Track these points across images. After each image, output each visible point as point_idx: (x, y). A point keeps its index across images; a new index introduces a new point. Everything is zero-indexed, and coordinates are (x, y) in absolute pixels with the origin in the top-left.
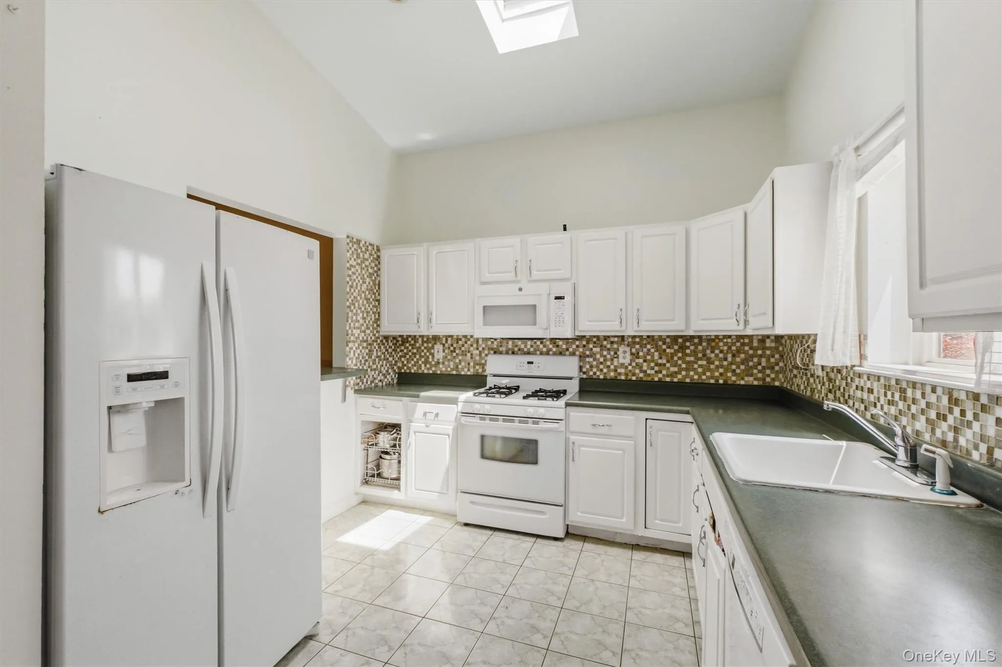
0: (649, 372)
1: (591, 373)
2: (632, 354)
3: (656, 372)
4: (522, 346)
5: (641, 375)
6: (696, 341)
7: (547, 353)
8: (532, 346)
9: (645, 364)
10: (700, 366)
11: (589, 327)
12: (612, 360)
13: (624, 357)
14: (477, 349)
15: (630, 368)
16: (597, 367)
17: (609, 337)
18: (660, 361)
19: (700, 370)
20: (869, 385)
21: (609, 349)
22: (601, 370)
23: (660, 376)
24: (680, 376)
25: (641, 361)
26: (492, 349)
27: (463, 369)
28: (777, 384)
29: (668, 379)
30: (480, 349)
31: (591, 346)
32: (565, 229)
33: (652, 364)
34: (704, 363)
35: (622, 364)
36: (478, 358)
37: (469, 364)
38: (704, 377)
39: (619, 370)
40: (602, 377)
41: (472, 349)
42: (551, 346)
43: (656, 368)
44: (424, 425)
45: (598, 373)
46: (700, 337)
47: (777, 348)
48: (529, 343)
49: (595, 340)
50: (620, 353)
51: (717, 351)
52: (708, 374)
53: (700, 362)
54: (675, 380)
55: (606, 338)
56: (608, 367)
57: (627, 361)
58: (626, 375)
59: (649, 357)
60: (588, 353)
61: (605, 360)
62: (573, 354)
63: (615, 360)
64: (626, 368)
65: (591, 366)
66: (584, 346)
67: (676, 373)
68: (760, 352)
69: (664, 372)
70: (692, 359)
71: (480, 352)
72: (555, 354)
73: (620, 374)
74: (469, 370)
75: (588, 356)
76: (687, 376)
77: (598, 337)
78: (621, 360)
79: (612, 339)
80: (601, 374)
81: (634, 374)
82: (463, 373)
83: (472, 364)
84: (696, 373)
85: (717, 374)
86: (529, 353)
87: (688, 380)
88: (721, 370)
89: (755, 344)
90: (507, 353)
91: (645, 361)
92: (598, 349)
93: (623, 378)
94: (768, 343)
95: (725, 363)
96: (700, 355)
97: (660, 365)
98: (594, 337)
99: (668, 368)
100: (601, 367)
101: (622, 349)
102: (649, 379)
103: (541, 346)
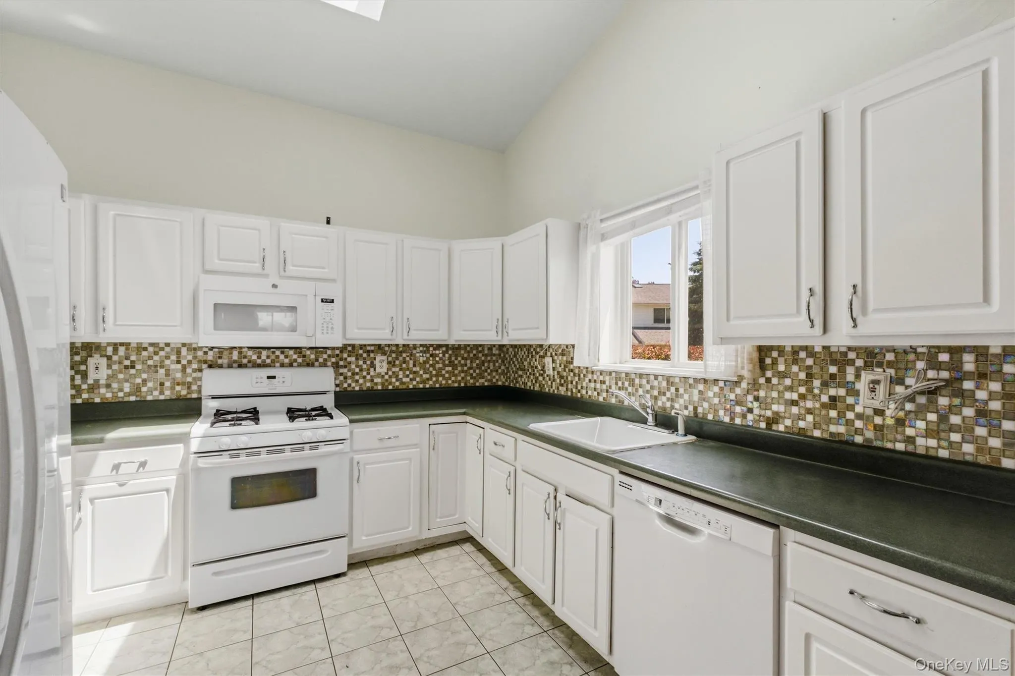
0: (404, 380)
1: (345, 385)
2: (389, 363)
3: (411, 380)
4: (254, 357)
5: (397, 384)
6: (444, 349)
7: (291, 365)
8: (268, 357)
9: (401, 373)
10: (447, 372)
11: (360, 335)
12: (369, 370)
13: (381, 364)
14: (178, 362)
15: (387, 377)
16: (352, 378)
17: (365, 345)
18: (414, 369)
19: (447, 375)
20: (601, 378)
21: (365, 359)
22: (357, 381)
23: (414, 383)
24: (431, 382)
25: (397, 369)
26: (205, 362)
27: (150, 391)
28: (500, 383)
29: (421, 386)
30: (184, 362)
31: (345, 355)
32: (328, 222)
33: (408, 373)
34: (450, 369)
35: (379, 374)
36: (179, 375)
37: (162, 384)
38: (450, 382)
39: (376, 380)
40: (357, 388)
41: (167, 362)
42: (295, 357)
43: (411, 376)
44: (115, 484)
45: (353, 385)
47: (500, 355)
48: (264, 353)
49: (350, 348)
50: (377, 362)
51: (459, 359)
52: (453, 378)
53: (447, 369)
54: (427, 386)
55: (362, 347)
56: (365, 377)
57: (384, 370)
58: (383, 384)
59: (404, 366)
60: (341, 363)
61: (361, 370)
62: (324, 365)
63: (372, 369)
64: (383, 377)
65: (345, 378)
66: (337, 355)
67: (428, 379)
68: (489, 358)
69: (418, 379)
70: (441, 365)
71: (184, 368)
72: (300, 365)
73: (376, 384)
74: (162, 393)
75: (342, 367)
76: (437, 381)
77: (353, 346)
78: (378, 370)
79: (368, 348)
80: (356, 386)
81: (390, 383)
82: (149, 398)
84: (444, 378)
85: (459, 378)
86: (263, 365)
87: (437, 386)
89: (486, 352)
90: (230, 366)
91: (401, 370)
92: (353, 359)
93: (380, 387)
94: (495, 351)
95: (465, 368)
96: (447, 362)
97: (415, 372)
98: (350, 345)
99: (422, 375)
100: (357, 377)
101: (379, 358)
102: (404, 387)
103: (282, 357)
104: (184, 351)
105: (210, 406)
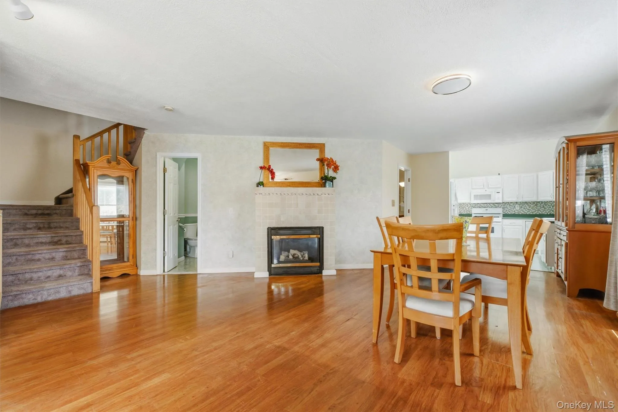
0: (525, 212)
1: (506, 212)
2: (520, 207)
3: (528, 212)
4: (483, 206)
5: (523, 213)
6: (541, 203)
7: (492, 207)
8: (486, 205)
9: (524, 210)
11: (507, 200)
12: (513, 209)
13: (517, 207)
14: (468, 207)
15: (519, 211)
16: (508, 211)
17: (512, 202)
18: (529, 209)
19: (542, 211)
21: (512, 206)
22: (510, 212)
25: (523, 209)
26: (473, 207)
27: (463, 212)
29: (532, 213)
30: (469, 207)
31: (506, 205)
32: (499, 175)
33: (527, 210)
34: (543, 209)
35: (517, 210)
36: (468, 209)
37: (465, 211)
38: (543, 213)
39: (516, 211)
40: (510, 213)
41: (466, 207)
42: (493, 205)
43: (528, 211)
45: (509, 212)
46: (542, 202)
48: (485, 205)
49: (507, 203)
50: (516, 207)
52: (545, 212)
53: (542, 209)
54: (534, 214)
55: (511, 203)
56: (512, 211)
57: (518, 209)
58: (518, 213)
59: (525, 208)
60: (505, 207)
61: (511, 209)
62: (500, 207)
63: (514, 209)
64: (518, 211)
66: (504, 205)
67: (534, 212)
69: (530, 212)
70: (539, 208)
71: (469, 208)
72: (494, 207)
73: (516, 212)
74: (465, 213)
75: (505, 208)
76: (538, 212)
77: (509, 203)
78: (516, 209)
79: (513, 203)
81: (521, 212)
82: (463, 213)
83: (466, 211)
84: (541, 212)
85: (547, 212)
86: (485, 207)
87: (538, 214)
88: (549, 211)
90: (478, 207)
91: (524, 209)
92: (509, 206)
93: (517, 213)
95: (550, 209)
96: (542, 207)
97: (529, 210)
98: (507, 202)
99: (532, 211)
100: (510, 211)
101: (517, 206)
102: (525, 214)
103: (489, 206)
104: (469, 204)
105: (473, 215)
